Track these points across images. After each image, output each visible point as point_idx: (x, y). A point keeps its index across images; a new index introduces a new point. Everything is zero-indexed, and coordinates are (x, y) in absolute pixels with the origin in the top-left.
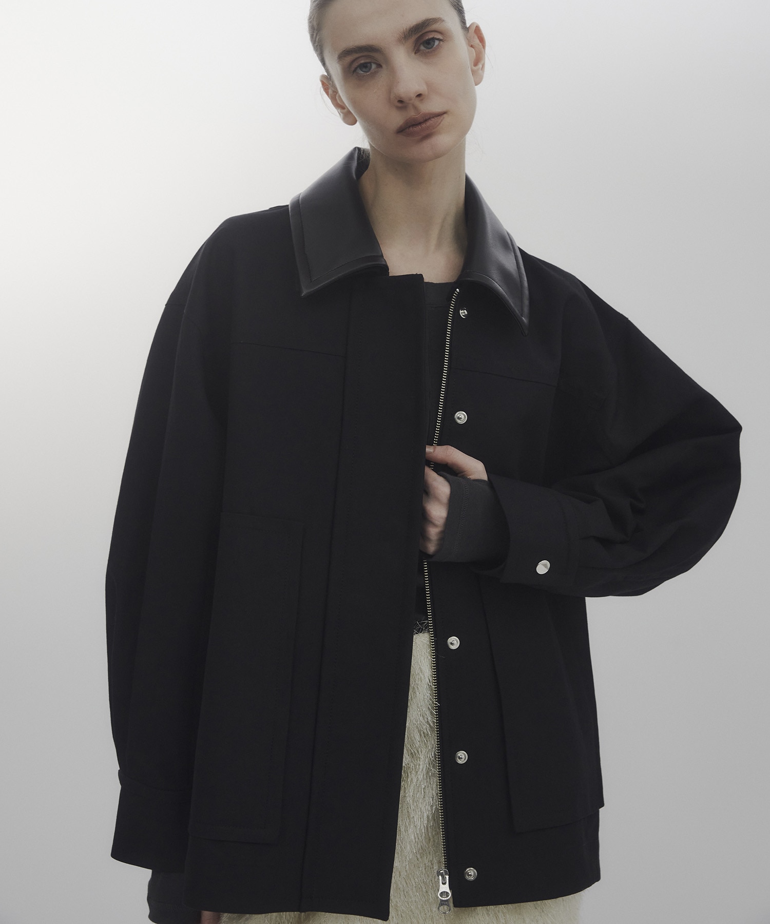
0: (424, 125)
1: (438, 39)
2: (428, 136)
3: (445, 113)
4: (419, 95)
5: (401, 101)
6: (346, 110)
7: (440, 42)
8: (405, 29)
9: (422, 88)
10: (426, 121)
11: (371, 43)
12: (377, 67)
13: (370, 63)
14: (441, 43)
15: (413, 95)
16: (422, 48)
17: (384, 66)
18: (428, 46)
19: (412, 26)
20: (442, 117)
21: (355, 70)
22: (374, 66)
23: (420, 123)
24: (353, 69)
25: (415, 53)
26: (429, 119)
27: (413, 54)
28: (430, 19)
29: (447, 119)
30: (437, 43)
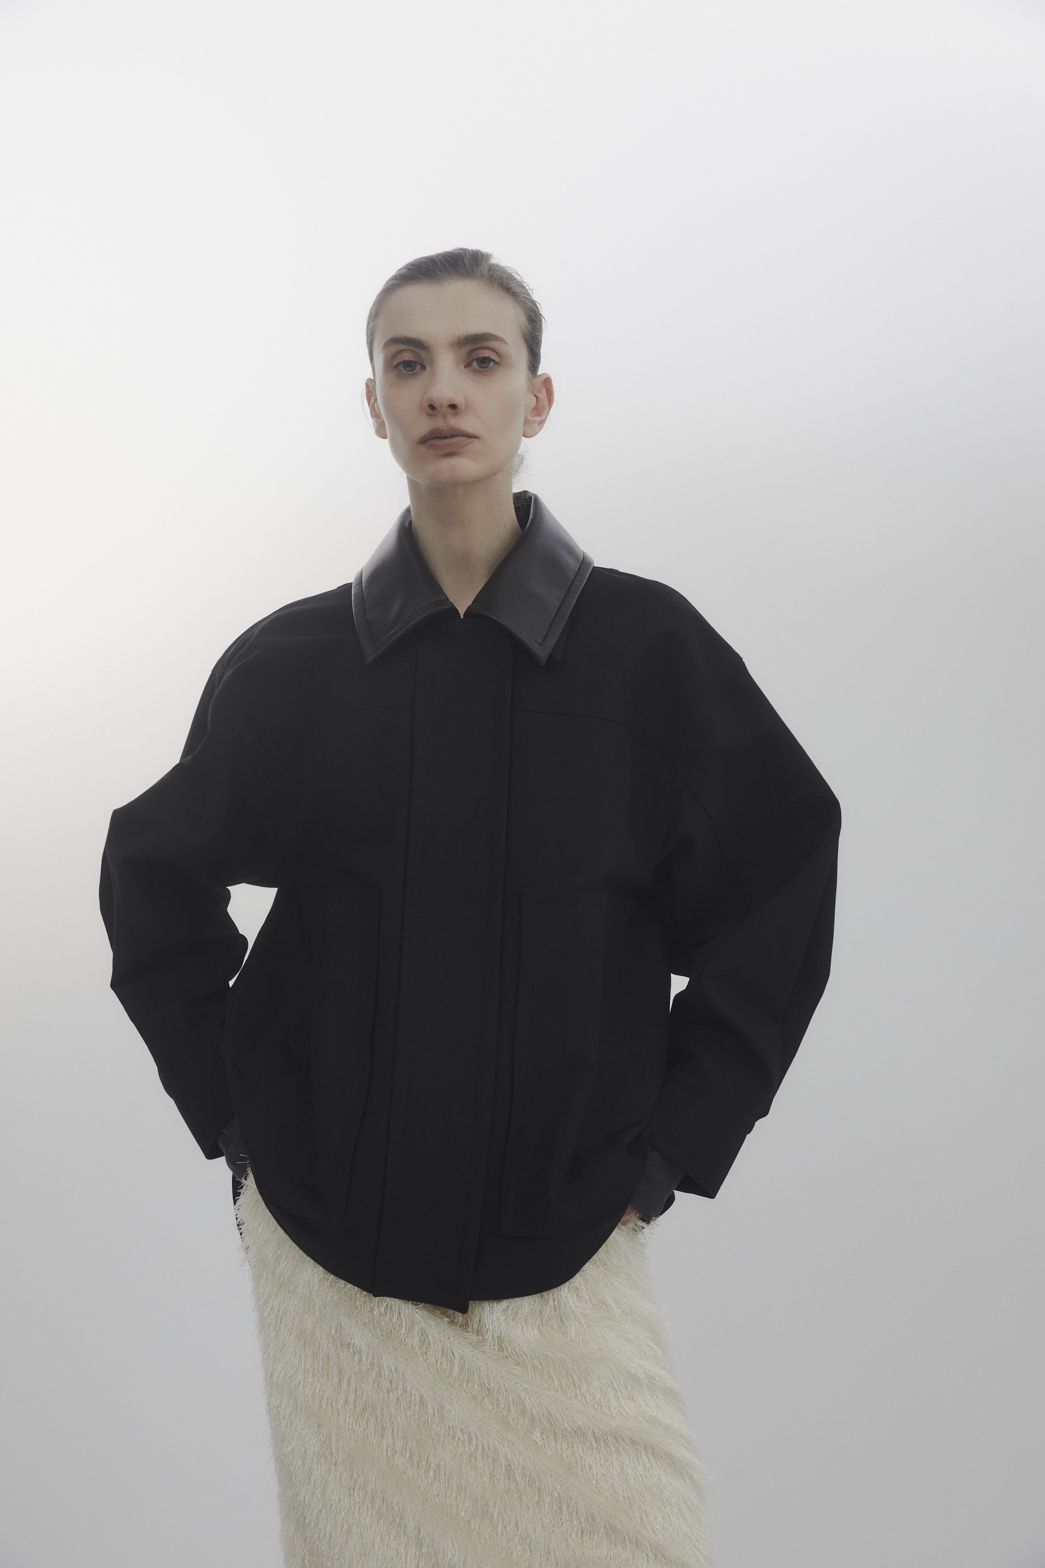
0: (448, 441)
1: (493, 361)
2: (451, 454)
3: (476, 437)
4: (453, 407)
5: (432, 407)
6: (380, 420)
7: (494, 365)
8: (461, 335)
9: (459, 400)
10: (453, 436)
11: (421, 337)
12: (422, 369)
13: (415, 362)
14: (496, 366)
15: (446, 403)
16: (475, 364)
17: (428, 368)
18: (482, 365)
19: (470, 333)
20: (473, 439)
21: (397, 366)
22: (418, 367)
23: (446, 437)
24: (395, 363)
25: (465, 367)
26: (457, 436)
27: (462, 367)
28: (491, 335)
29: (475, 445)
30: (492, 364)
